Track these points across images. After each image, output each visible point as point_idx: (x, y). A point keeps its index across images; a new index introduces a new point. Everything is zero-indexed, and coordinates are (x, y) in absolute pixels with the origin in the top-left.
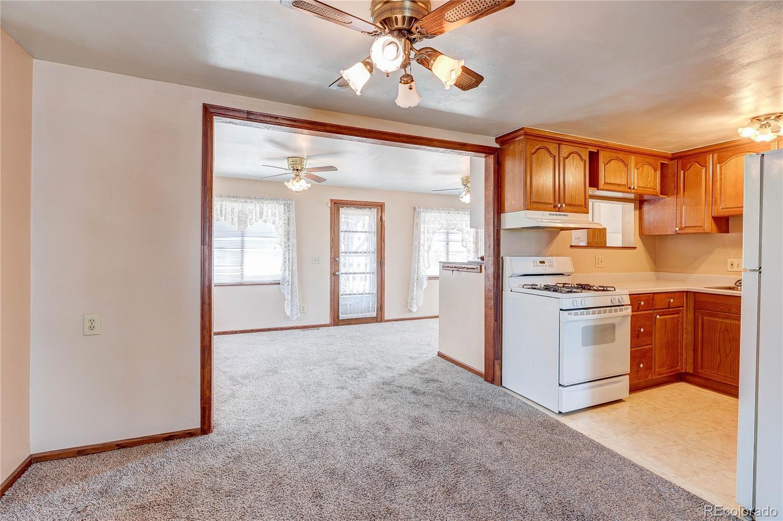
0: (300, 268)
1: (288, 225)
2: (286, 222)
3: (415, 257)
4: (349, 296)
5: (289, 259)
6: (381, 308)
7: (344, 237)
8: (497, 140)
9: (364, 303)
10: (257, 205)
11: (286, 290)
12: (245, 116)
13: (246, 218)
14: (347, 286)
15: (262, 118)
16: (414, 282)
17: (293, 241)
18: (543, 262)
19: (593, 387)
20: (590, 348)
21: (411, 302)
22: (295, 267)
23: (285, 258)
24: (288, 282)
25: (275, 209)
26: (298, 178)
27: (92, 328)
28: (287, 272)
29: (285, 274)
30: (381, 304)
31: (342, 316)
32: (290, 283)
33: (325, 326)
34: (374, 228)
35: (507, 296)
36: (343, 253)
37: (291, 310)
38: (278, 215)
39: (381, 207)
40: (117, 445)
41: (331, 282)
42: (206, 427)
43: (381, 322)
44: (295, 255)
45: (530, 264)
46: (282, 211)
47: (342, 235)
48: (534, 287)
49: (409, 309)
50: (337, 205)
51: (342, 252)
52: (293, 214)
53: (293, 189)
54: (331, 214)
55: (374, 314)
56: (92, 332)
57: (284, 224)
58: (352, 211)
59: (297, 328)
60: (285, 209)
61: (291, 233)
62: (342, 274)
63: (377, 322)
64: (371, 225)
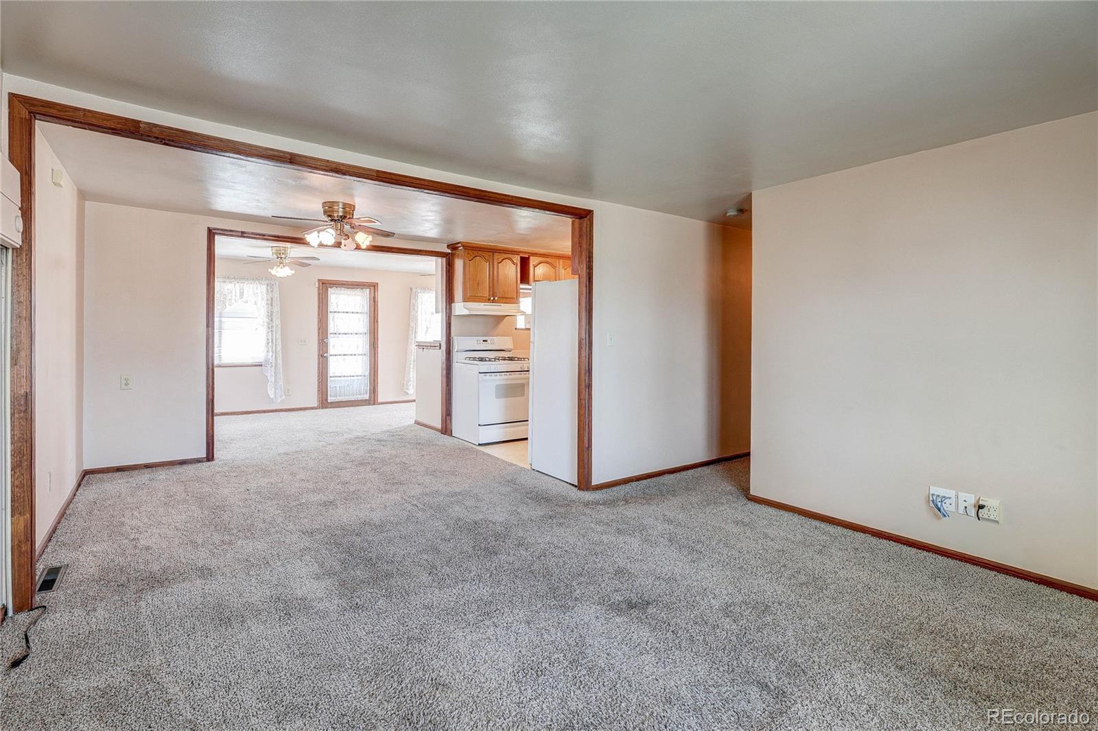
0: (284, 348)
1: (272, 306)
2: (269, 302)
3: (412, 339)
4: (339, 378)
5: (272, 340)
6: (374, 391)
7: (333, 318)
8: (448, 246)
9: (355, 386)
10: (237, 285)
11: (269, 372)
12: (240, 234)
13: (225, 298)
14: (335, 367)
15: (253, 236)
16: (410, 364)
17: (277, 322)
18: (486, 341)
19: (503, 428)
20: (503, 400)
21: (407, 384)
22: (279, 348)
23: (268, 339)
24: (271, 363)
25: (257, 289)
26: (282, 265)
27: (127, 384)
28: (270, 354)
29: (267, 356)
30: (374, 387)
31: (330, 399)
32: (274, 365)
33: (312, 408)
34: (366, 309)
35: (456, 367)
36: (333, 334)
37: (275, 392)
38: (260, 295)
39: (373, 287)
40: (145, 466)
41: (319, 364)
42: (210, 457)
43: (374, 404)
44: (279, 336)
45: (474, 342)
46: (264, 290)
47: (330, 316)
48: (474, 359)
49: (405, 392)
50: (325, 286)
51: (331, 334)
52: (277, 295)
53: (278, 275)
54: (319, 294)
55: (367, 397)
56: (126, 387)
57: (267, 304)
58: (342, 292)
59: (282, 410)
60: (267, 289)
61: (274, 314)
62: (331, 355)
63: (369, 404)
64: (363, 305)
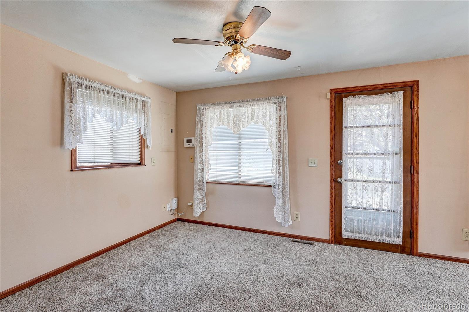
0: (293, 171)
1: (279, 125)
2: (277, 122)
4: (358, 210)
5: (280, 161)
6: (411, 235)
9: (380, 223)
10: (250, 108)
11: (278, 193)
17: (285, 141)
22: (287, 170)
24: (279, 185)
25: (265, 109)
28: (278, 175)
29: (275, 177)
30: (411, 230)
31: (345, 234)
32: (281, 187)
33: (323, 241)
34: (399, 119)
36: (348, 154)
37: (283, 216)
41: (331, 189)
43: (411, 254)
44: (286, 157)
46: (273, 110)
47: (346, 132)
50: (338, 96)
52: (284, 114)
54: (331, 107)
58: (361, 100)
59: (290, 236)
61: (282, 133)
62: (346, 180)
